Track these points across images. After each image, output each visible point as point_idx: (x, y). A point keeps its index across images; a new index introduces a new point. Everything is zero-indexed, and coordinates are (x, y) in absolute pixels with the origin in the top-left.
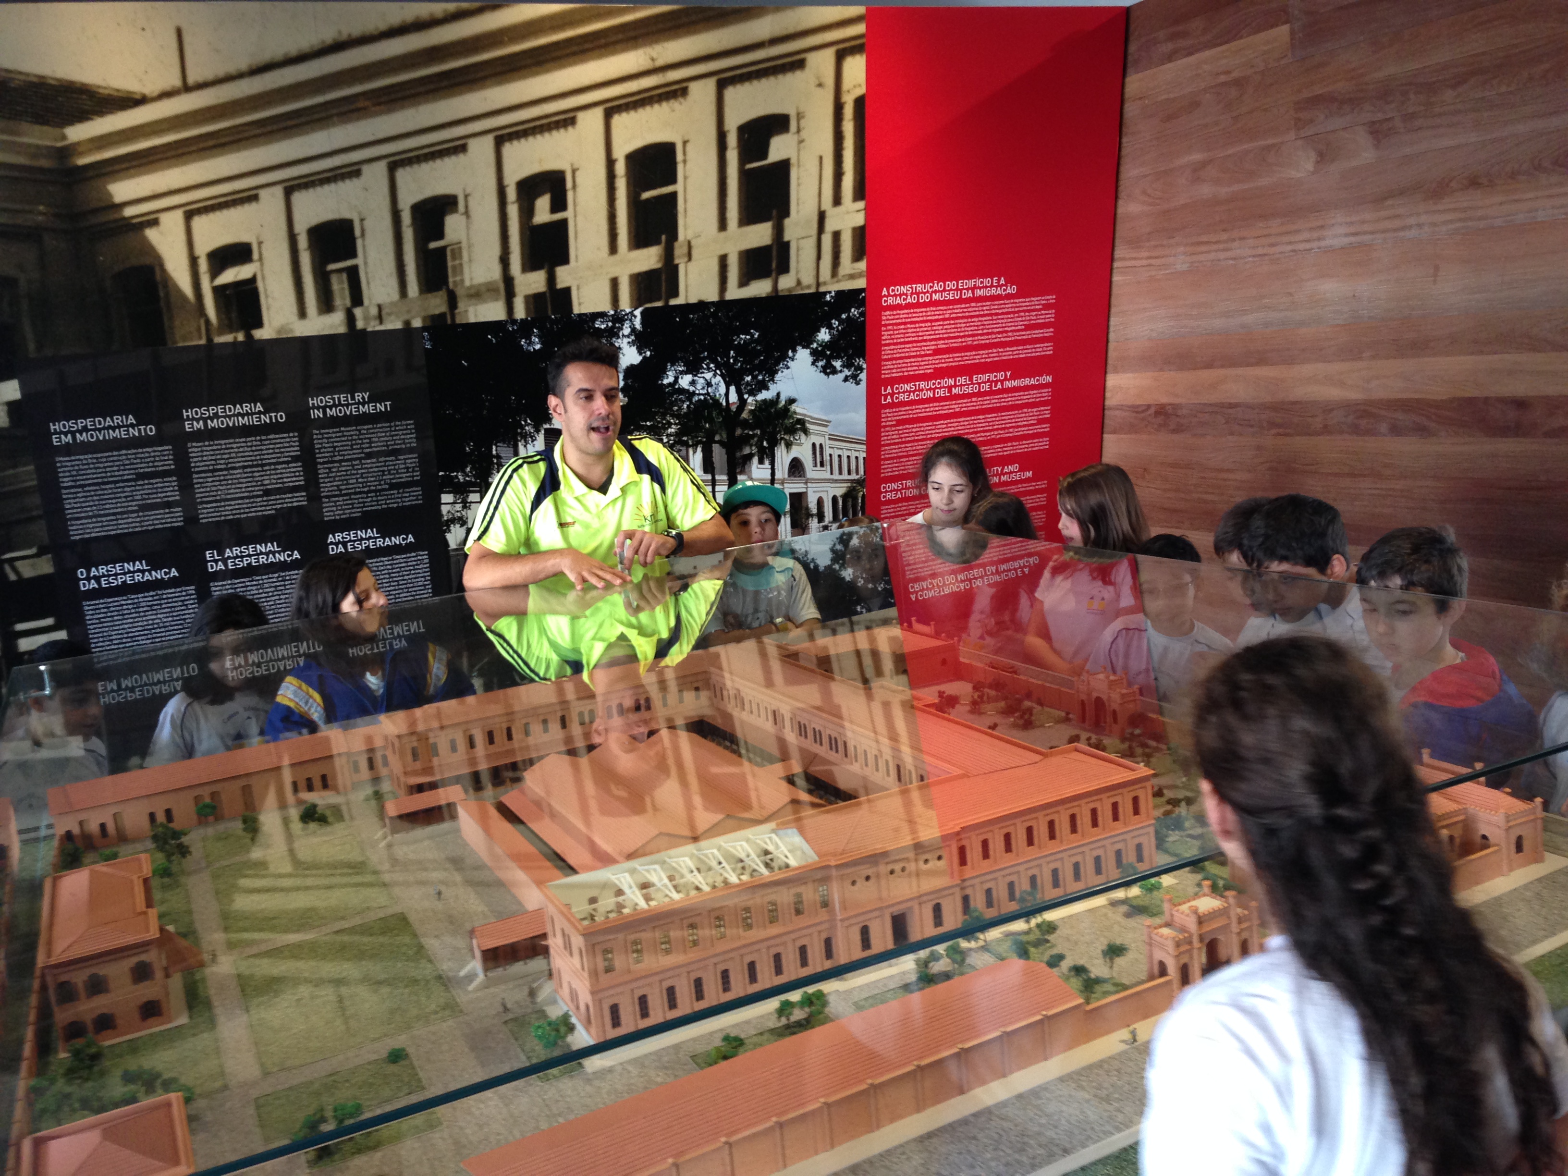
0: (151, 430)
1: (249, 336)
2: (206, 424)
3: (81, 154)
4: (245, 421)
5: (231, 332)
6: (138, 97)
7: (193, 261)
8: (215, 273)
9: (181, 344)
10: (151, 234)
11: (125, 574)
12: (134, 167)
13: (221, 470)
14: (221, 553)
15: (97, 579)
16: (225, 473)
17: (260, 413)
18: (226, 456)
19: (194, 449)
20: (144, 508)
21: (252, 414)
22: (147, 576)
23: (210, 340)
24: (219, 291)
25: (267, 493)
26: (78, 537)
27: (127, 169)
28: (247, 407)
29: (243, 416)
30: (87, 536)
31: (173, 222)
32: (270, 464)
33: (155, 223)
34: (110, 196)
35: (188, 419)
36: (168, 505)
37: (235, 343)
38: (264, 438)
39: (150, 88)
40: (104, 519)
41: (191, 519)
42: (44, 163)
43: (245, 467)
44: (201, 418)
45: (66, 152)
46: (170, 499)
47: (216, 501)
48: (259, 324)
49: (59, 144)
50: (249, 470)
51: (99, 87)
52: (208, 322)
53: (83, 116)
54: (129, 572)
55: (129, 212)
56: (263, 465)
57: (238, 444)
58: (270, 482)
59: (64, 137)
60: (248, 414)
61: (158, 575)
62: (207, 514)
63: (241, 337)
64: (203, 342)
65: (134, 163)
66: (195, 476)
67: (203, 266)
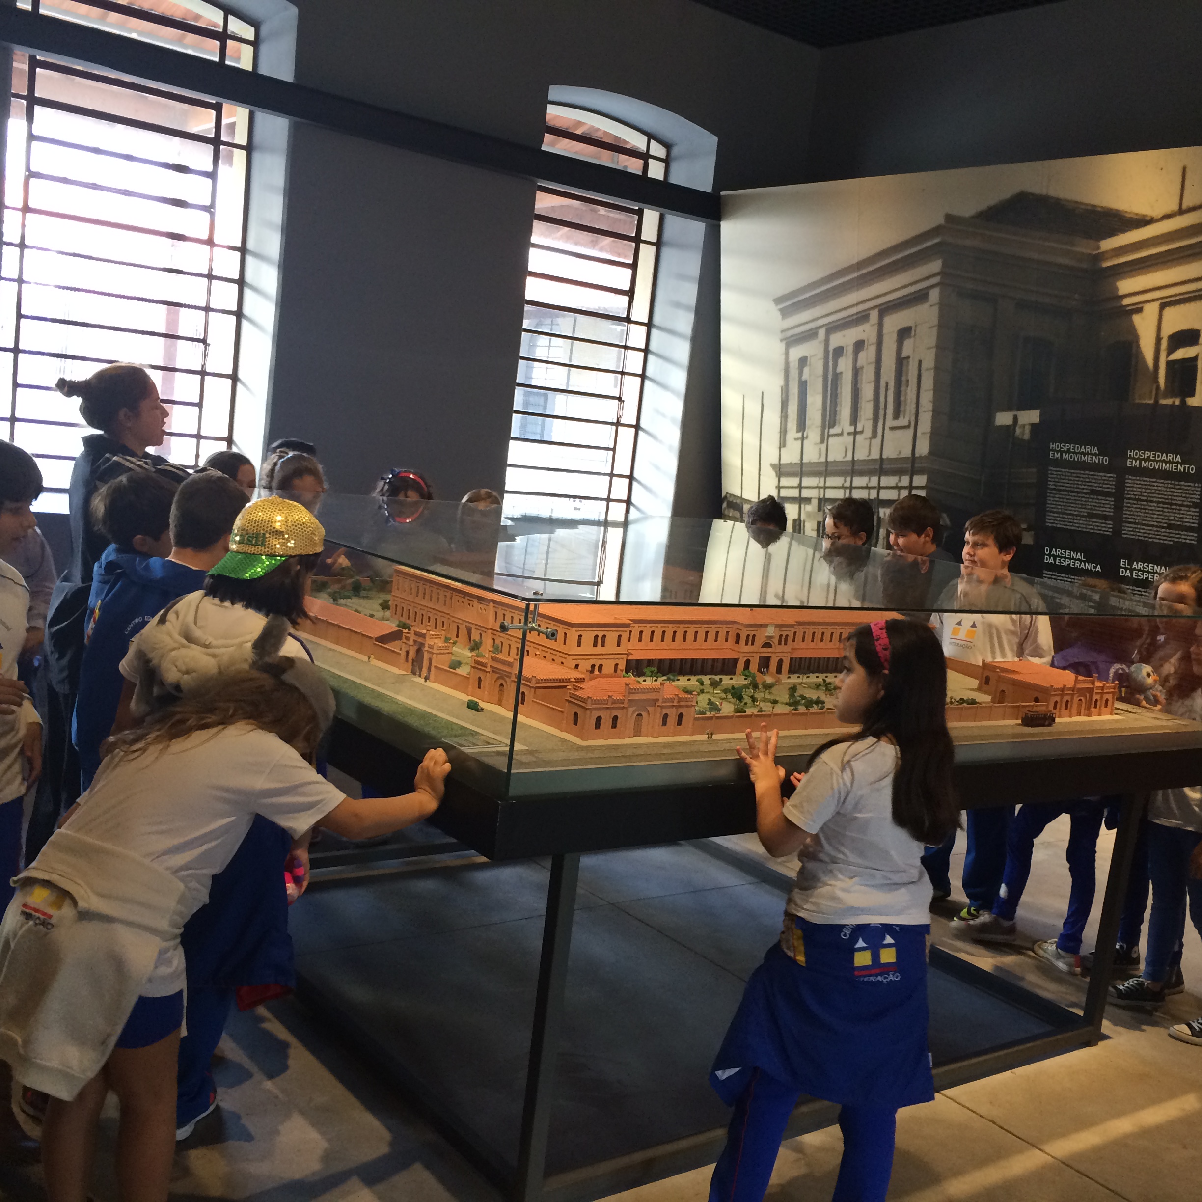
0: (1106, 460)
1: (1183, 402)
2: (1140, 464)
3: (1107, 259)
4: (1165, 467)
5: (1171, 397)
6: (1148, 219)
7: (1159, 340)
8: (1171, 350)
9: (1137, 401)
10: (1136, 319)
11: (1070, 559)
12: (1136, 269)
13: (1143, 501)
14: (1130, 564)
15: (1055, 557)
16: (1145, 503)
17: (1178, 463)
18: (1148, 491)
19: (1130, 480)
20: (1091, 516)
21: (1173, 463)
22: (1082, 566)
23: (1156, 401)
24: (1169, 364)
25: (1170, 527)
26: (1050, 525)
27: (1131, 271)
28: (1170, 457)
29: (1166, 462)
30: (1055, 525)
31: (1152, 310)
32: (1176, 505)
33: (1139, 310)
34: (1117, 289)
35: (1130, 458)
36: (1106, 518)
37: (1173, 406)
38: (1177, 483)
39: (1157, 213)
40: (1066, 516)
41: (1117, 532)
42: (1084, 265)
43: (1159, 502)
44: (1138, 459)
45: (1099, 257)
46: (1107, 513)
47: (1135, 523)
48: (1192, 395)
49: (1095, 253)
50: (1161, 505)
51: (1126, 212)
52: (1158, 388)
53: (1112, 232)
54: (1073, 559)
55: (1126, 301)
56: (1171, 504)
57: (1158, 484)
58: (1174, 519)
59: (1098, 248)
60: (1169, 462)
61: (1089, 566)
62: (1128, 531)
63: (1177, 402)
64: (1152, 402)
65: (1137, 267)
66: (1126, 501)
67: (1164, 344)
